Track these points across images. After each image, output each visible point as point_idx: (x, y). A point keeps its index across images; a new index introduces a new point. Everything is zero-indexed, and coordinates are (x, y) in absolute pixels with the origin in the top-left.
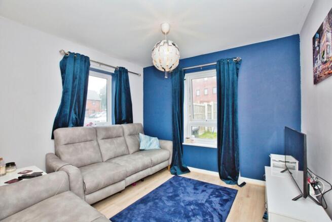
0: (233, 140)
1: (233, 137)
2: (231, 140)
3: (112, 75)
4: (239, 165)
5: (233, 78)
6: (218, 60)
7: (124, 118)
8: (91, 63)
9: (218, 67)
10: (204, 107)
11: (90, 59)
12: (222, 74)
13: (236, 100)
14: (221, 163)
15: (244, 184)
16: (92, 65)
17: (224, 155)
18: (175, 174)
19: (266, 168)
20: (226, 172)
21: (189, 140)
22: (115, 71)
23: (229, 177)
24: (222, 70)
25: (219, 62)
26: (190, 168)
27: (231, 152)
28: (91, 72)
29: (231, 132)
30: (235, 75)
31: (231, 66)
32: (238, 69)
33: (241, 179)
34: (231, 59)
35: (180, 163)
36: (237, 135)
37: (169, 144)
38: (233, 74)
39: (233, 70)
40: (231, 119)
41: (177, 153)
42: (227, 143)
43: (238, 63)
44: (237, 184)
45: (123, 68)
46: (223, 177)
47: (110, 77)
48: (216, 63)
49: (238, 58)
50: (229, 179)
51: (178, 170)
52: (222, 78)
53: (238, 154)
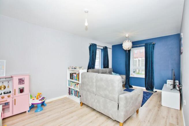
0: (152, 75)
1: (151, 73)
2: (151, 75)
3: (101, 49)
4: (154, 84)
5: (152, 51)
6: (145, 43)
7: (106, 66)
8: (97, 46)
9: (145, 46)
10: (136, 61)
11: (97, 45)
12: (147, 49)
13: (153, 59)
14: (147, 83)
15: (156, 92)
16: (97, 47)
17: (148, 80)
18: (127, 88)
19: (165, 84)
20: (149, 87)
21: (132, 75)
22: (103, 48)
23: (150, 89)
24: (147, 47)
25: (146, 44)
26: (133, 86)
27: (151, 79)
28: (97, 49)
29: (151, 72)
30: (153, 49)
31: (151, 46)
32: (154, 47)
33: (155, 90)
34: (151, 43)
35: (129, 84)
36: (153, 73)
37: (124, 76)
38: (152, 49)
39: (152, 47)
40: (151, 66)
41: (127, 80)
42: (149, 76)
43: (154, 44)
44: (153, 91)
45: (106, 47)
46: (147, 89)
47: (101, 50)
48: (144, 44)
49: (154, 43)
50: (150, 90)
51: (128, 86)
52: (147, 50)
53: (154, 80)
